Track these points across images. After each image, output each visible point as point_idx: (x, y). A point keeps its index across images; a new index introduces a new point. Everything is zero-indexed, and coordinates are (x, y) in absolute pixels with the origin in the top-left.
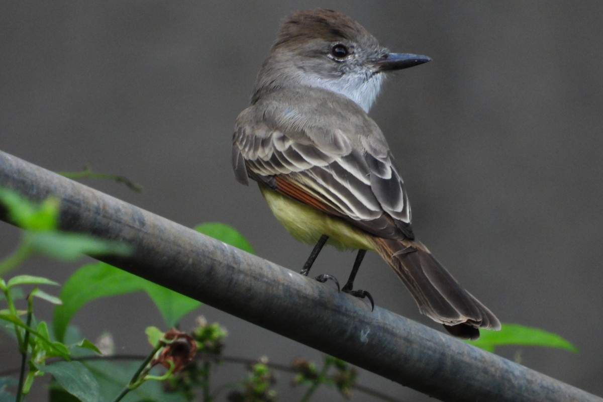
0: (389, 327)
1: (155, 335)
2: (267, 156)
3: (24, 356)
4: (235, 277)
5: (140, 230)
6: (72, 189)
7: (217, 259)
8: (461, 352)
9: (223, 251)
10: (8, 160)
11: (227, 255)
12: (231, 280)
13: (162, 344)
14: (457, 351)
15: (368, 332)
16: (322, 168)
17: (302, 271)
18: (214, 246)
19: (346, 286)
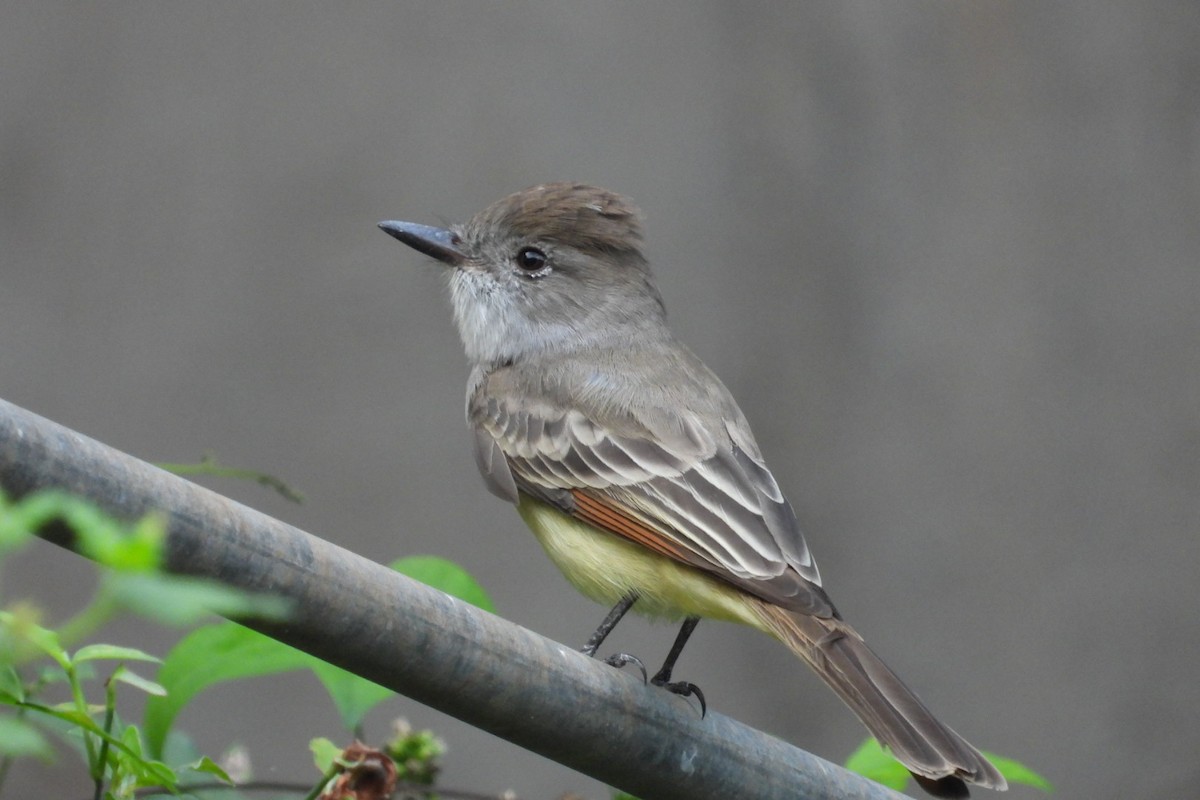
0: (731, 747)
1: (327, 753)
2: (558, 452)
3: (99, 784)
4: (466, 654)
5: (303, 571)
6: (188, 495)
7: (436, 623)
8: (854, 793)
9: (447, 608)
10: (78, 444)
11: (454, 616)
12: (459, 661)
13: (339, 769)
14: (848, 791)
15: (695, 754)
16: (671, 480)
17: (586, 647)
18: (430, 600)
19: (659, 674)
